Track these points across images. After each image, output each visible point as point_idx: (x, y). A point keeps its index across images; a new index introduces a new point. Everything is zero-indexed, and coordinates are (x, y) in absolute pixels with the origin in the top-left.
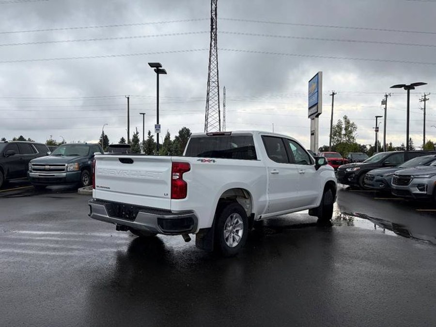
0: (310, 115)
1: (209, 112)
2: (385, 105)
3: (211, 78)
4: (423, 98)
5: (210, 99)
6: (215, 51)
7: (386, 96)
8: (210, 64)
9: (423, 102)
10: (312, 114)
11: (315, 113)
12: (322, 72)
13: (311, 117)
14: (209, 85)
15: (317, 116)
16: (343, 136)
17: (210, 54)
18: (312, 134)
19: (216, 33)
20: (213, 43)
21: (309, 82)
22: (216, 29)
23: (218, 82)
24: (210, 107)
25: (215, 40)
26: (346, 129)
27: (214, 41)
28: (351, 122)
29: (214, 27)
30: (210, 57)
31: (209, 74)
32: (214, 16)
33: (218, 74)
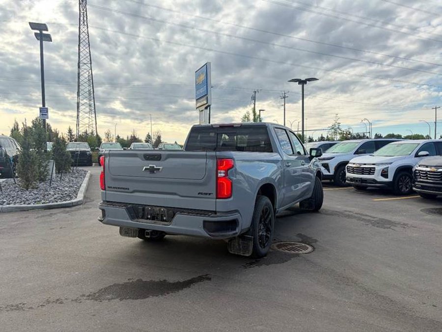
0: (197, 106)
3: (81, 60)
4: (283, 95)
6: (86, 27)
8: (80, 42)
9: (283, 99)
10: (201, 106)
12: (210, 63)
13: (200, 108)
14: (79, 67)
15: (207, 108)
17: (80, 31)
20: (82, 18)
21: (196, 72)
23: (91, 64)
25: (84, 15)
30: (80, 34)
33: (90, 55)
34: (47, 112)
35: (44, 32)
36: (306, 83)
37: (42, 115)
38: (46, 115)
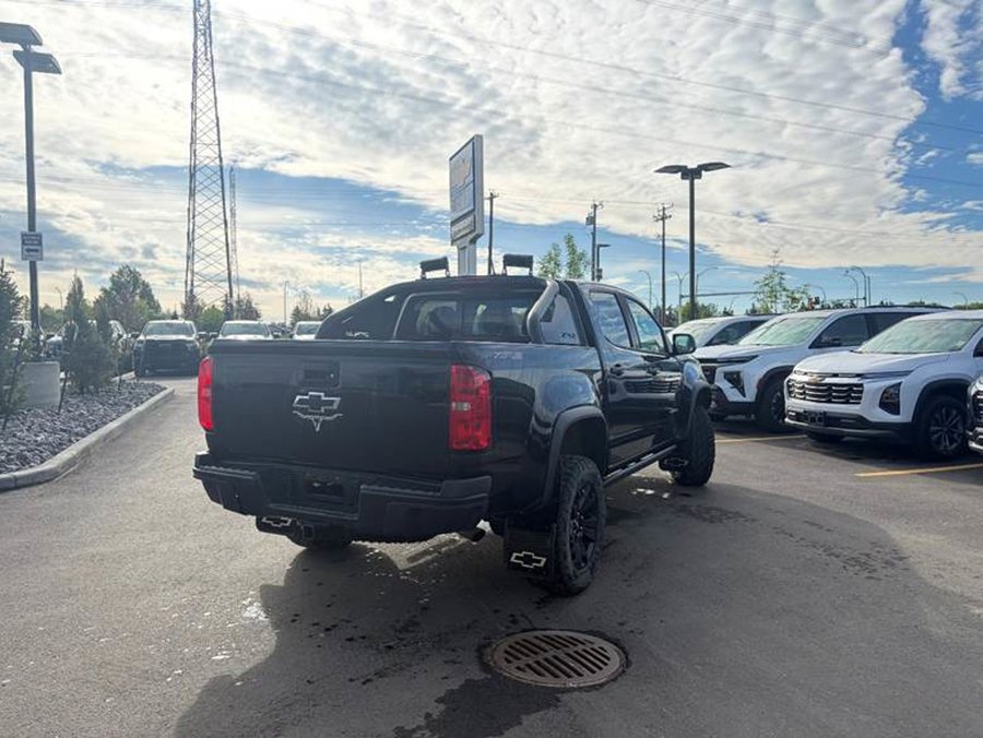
0: (454, 237)
1: (197, 223)
2: (592, 226)
3: (199, 135)
4: (661, 213)
5: (198, 188)
6: (208, 64)
7: (595, 206)
8: (195, 97)
9: (661, 222)
11: (470, 233)
12: (481, 137)
13: (458, 242)
14: (193, 152)
15: (473, 241)
17: (195, 72)
19: (209, 18)
20: (200, 44)
21: (451, 159)
22: (209, 7)
23: (219, 145)
24: (199, 209)
25: (204, 34)
26: (571, 265)
27: (202, 38)
30: (195, 78)
31: (194, 123)
33: (218, 125)
34: (40, 244)
35: (35, 49)
36: (700, 177)
37: (28, 250)
38: (36, 251)
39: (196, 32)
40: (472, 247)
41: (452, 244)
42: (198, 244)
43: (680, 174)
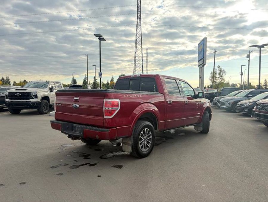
1: (136, 64)
2: (249, 58)
3: (137, 43)
5: (137, 55)
6: (140, 25)
8: (137, 34)
11: (202, 64)
12: (206, 38)
13: (200, 66)
14: (136, 47)
15: (203, 66)
16: (217, 78)
18: (200, 77)
19: (140, 14)
20: (138, 21)
21: (199, 44)
22: (141, 12)
23: (142, 45)
24: (137, 61)
26: (219, 74)
27: (139, 19)
28: (222, 70)
29: (139, 10)
30: (137, 29)
31: (136, 40)
32: (139, 3)
33: (141, 40)
38: (101, 76)
39: (137, 18)
40: (202, 67)
41: (198, 67)
42: (136, 69)
43: (257, 47)
